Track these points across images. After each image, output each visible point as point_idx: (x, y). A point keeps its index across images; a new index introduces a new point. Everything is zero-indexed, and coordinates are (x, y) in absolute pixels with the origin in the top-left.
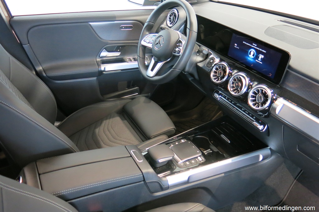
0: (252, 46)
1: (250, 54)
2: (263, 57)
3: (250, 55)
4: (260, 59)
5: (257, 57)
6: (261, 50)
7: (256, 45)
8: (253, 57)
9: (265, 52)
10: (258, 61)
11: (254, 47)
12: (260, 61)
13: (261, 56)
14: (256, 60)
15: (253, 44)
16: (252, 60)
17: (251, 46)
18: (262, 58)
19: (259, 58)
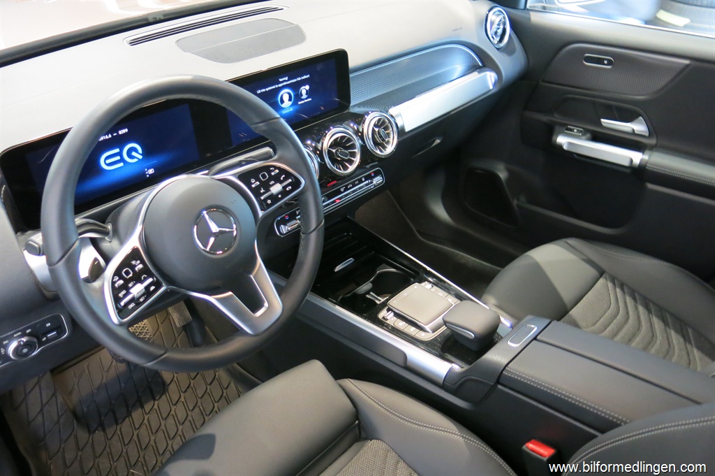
0: (280, 85)
1: (282, 101)
2: (307, 87)
3: (283, 106)
4: (304, 96)
5: (298, 97)
6: (299, 79)
7: (286, 78)
8: (291, 103)
9: (308, 76)
10: (303, 102)
11: (285, 83)
12: (306, 99)
13: (305, 89)
14: (300, 103)
15: (281, 80)
16: (291, 109)
17: (277, 86)
18: (307, 91)
19: (302, 95)
